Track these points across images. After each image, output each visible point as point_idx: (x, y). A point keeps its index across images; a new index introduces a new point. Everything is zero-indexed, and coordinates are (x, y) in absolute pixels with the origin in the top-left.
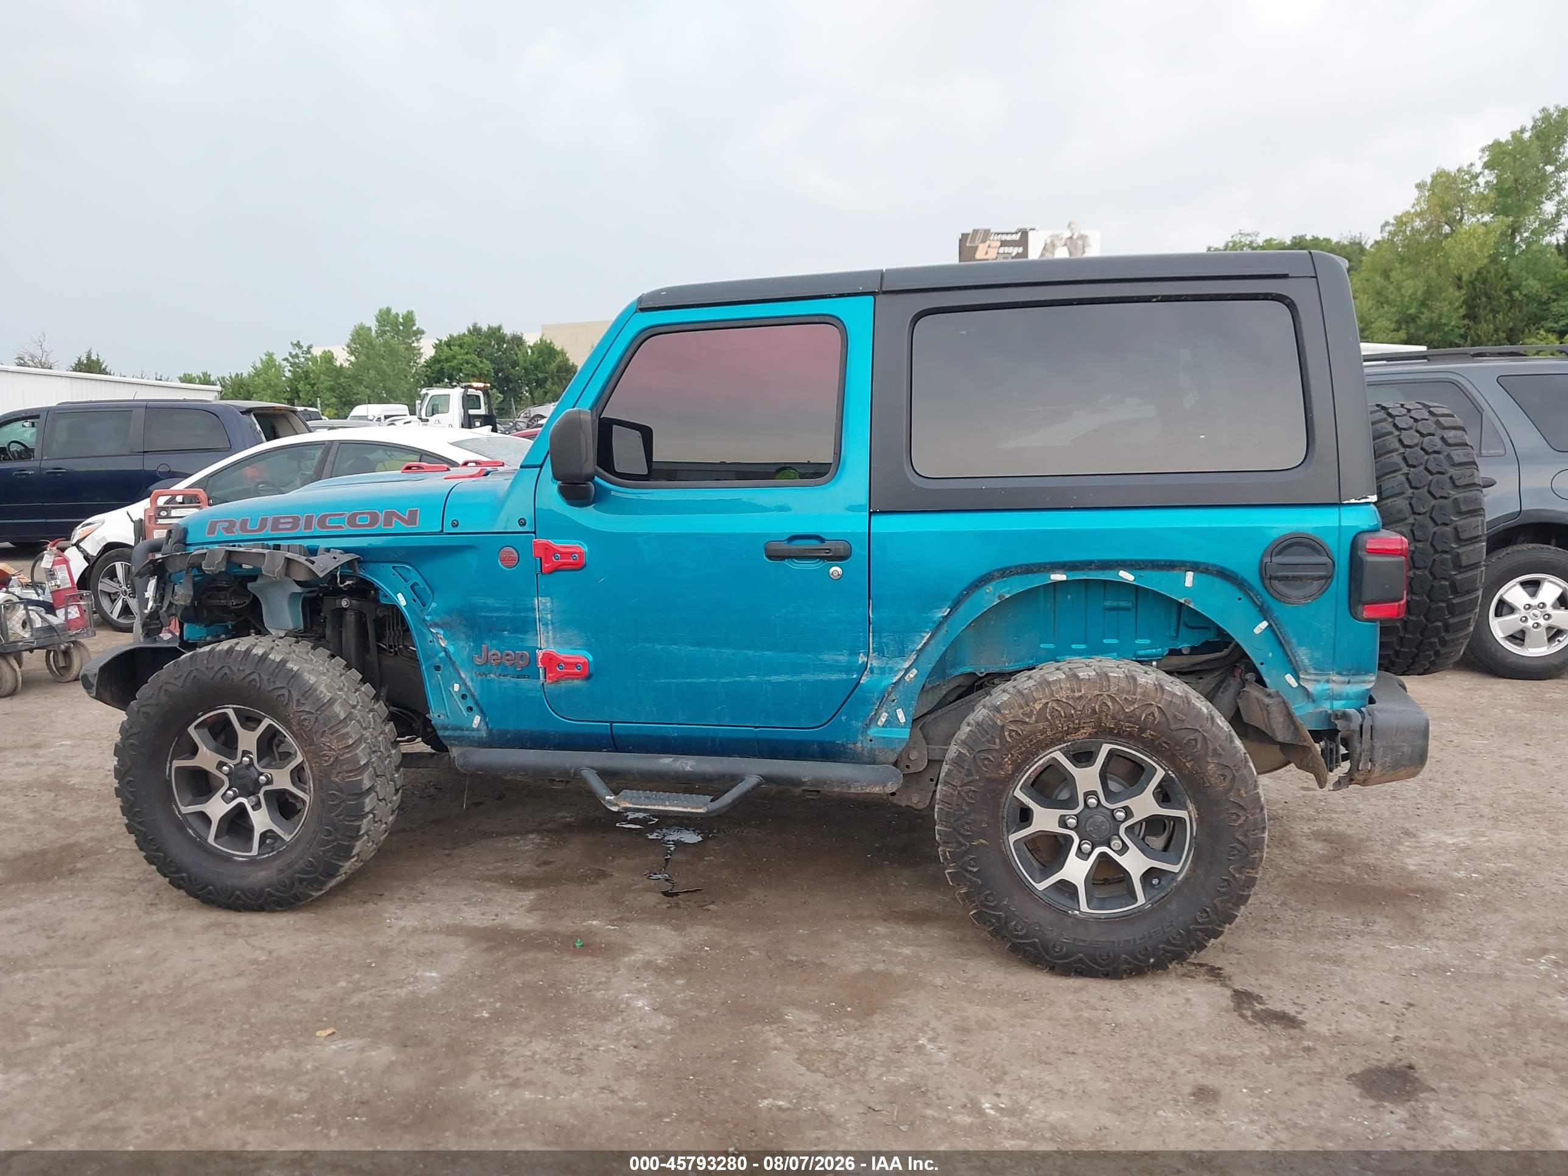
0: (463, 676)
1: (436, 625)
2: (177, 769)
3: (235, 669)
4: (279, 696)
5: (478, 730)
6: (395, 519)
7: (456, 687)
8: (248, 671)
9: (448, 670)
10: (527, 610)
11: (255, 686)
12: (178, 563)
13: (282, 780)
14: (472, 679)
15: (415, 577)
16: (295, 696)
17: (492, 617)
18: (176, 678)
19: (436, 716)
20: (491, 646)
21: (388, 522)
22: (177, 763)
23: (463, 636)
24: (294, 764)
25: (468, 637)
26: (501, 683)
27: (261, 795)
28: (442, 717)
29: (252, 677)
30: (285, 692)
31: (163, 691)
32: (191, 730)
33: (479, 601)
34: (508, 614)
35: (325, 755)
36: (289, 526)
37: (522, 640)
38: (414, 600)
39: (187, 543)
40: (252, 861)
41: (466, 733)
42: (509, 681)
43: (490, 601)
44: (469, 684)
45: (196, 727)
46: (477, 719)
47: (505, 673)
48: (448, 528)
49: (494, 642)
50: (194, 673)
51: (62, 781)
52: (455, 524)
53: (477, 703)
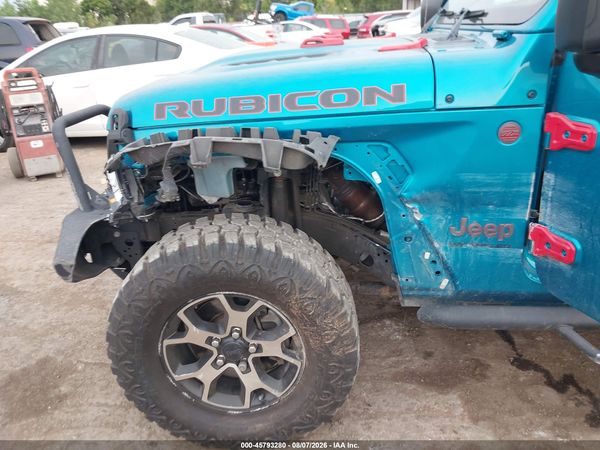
0: (436, 245)
1: (414, 201)
2: (168, 347)
3: (233, 263)
4: (280, 286)
5: (444, 290)
6: (377, 97)
7: (427, 255)
8: (247, 265)
9: (419, 241)
10: (520, 185)
11: (256, 279)
12: (151, 155)
13: (272, 348)
14: (446, 249)
15: (394, 154)
16: (297, 285)
17: (479, 193)
18: (168, 274)
19: (404, 280)
20: (472, 220)
21: (370, 100)
22: (167, 342)
23: (441, 210)
24: (286, 337)
25: (446, 211)
26: (478, 251)
27: (250, 360)
28: (410, 281)
29: (252, 270)
30: (287, 281)
31: (154, 285)
32: (181, 315)
33: (467, 177)
34: (498, 189)
35: (327, 335)
36: (253, 107)
37: (508, 213)
38: (390, 178)
39: (134, 126)
40: (246, 414)
41: (431, 292)
42: (486, 251)
43: (480, 177)
44: (442, 252)
45: (185, 312)
46: (445, 282)
47: (484, 243)
48: (442, 103)
49: (476, 215)
50: (187, 270)
51: (8, 284)
52: (450, 99)
53: (446, 267)
